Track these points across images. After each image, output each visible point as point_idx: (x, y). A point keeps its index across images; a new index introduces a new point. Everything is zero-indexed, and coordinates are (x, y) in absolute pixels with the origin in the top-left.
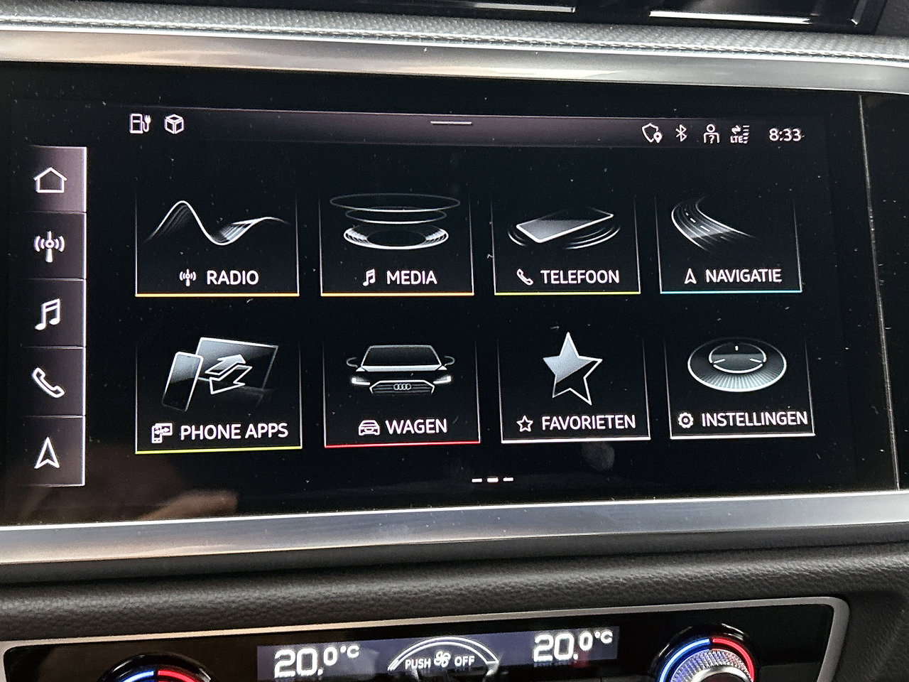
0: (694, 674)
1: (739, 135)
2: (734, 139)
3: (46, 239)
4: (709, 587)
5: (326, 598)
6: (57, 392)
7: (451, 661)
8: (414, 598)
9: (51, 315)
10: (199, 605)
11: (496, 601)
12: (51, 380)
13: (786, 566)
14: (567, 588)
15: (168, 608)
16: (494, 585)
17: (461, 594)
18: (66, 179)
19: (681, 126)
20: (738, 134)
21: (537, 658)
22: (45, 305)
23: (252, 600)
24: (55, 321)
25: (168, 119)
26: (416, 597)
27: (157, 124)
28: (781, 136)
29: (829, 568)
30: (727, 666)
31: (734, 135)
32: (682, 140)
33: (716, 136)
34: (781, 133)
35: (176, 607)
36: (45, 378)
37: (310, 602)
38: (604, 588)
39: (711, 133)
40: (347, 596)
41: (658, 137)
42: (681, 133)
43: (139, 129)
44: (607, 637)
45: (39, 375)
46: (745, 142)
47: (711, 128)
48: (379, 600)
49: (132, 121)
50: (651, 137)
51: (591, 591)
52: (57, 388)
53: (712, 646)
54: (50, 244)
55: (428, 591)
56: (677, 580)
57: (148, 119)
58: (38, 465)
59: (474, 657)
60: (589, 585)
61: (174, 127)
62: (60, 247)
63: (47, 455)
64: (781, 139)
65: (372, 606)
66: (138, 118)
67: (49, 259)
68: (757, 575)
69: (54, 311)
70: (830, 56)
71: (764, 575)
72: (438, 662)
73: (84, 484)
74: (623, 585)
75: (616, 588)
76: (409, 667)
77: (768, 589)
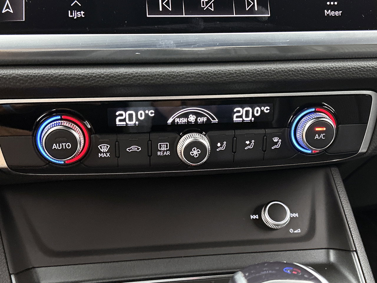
0: (306, 123)
4: (314, 73)
5: (136, 73)
7: (196, 119)
10: (78, 74)
11: (215, 78)
13: (350, 64)
14: (247, 72)
15: (64, 75)
16: (214, 70)
17: (198, 74)
21: (235, 120)
23: (102, 73)
26: (178, 74)
29: (370, 65)
35: (67, 75)
37: (129, 75)
38: (264, 72)
40: (146, 73)
48: (161, 75)
51: (259, 74)
53: (316, 112)
55: (183, 72)
56: (298, 69)
58: (3, 12)
59: (206, 118)
63: (8, 8)
65: (157, 78)
68: (336, 68)
71: (340, 68)
72: (190, 120)
73: (24, 20)
74: (274, 71)
75: (271, 73)
76: (177, 122)
77: (342, 75)
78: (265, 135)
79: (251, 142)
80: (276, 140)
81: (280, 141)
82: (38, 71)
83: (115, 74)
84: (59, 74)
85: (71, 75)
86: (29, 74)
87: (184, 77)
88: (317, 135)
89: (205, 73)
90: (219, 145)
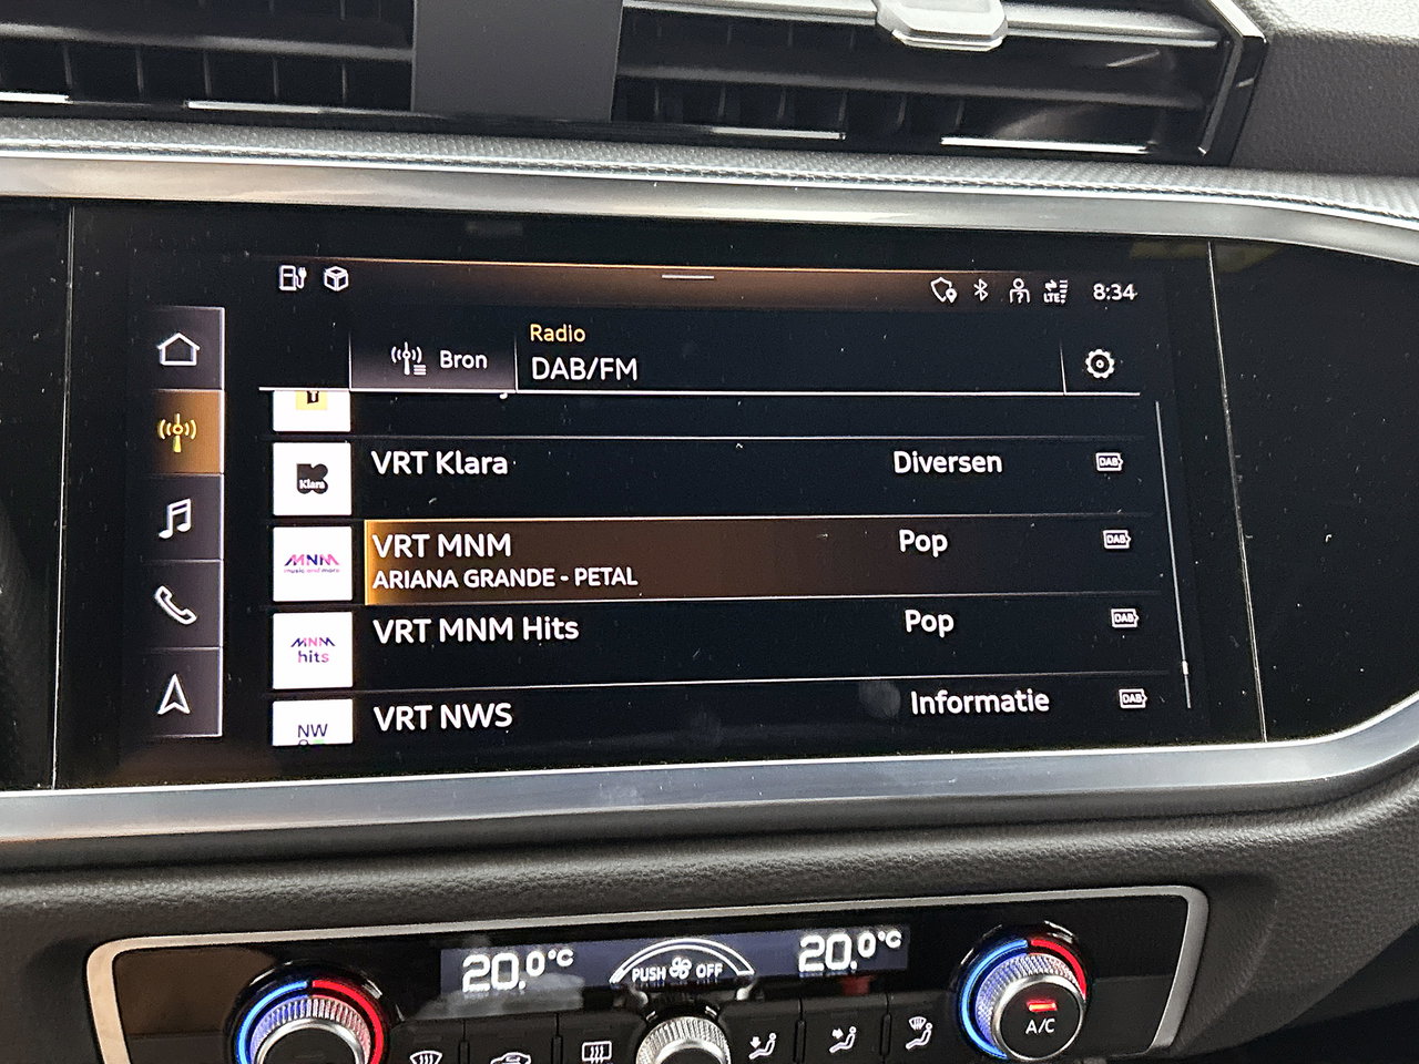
0: (1007, 984)
1: (1056, 292)
2: (1048, 298)
3: (173, 423)
4: (1024, 869)
5: (531, 880)
6: (187, 617)
7: (692, 971)
8: (645, 881)
9: (180, 519)
10: (369, 890)
11: (750, 886)
12: (178, 601)
13: (1122, 841)
14: (841, 867)
15: (328, 893)
16: (747, 864)
17: (705, 876)
18: (198, 348)
19: (981, 281)
20: (1054, 291)
21: (803, 967)
22: (171, 506)
23: (436, 882)
24: (184, 528)
25: (328, 273)
26: (648, 878)
27: (315, 277)
28: (1107, 294)
29: (1178, 842)
30: (1050, 974)
31: (1048, 292)
32: (982, 298)
33: (1025, 294)
34: (1108, 290)
35: (339, 892)
36: (171, 600)
37: (511, 885)
38: (889, 868)
39: (1019, 289)
40: (558, 878)
41: (951, 294)
42: (981, 290)
43: (291, 285)
44: (894, 939)
45: (163, 596)
46: (1063, 301)
47: (1019, 284)
48: (600, 883)
49: (282, 275)
50: (943, 295)
51: (871, 872)
52: (187, 611)
53: (1030, 950)
54: (178, 429)
55: (662, 871)
56: (982, 857)
57: (303, 273)
58: (163, 710)
59: (721, 965)
60: (871, 865)
61: (336, 283)
62: (190, 433)
63: (174, 698)
64: (1109, 298)
65: (589, 890)
66: (290, 271)
67: (177, 448)
68: (1086, 852)
69: (184, 514)
70: (1170, 192)
71: (1095, 852)
72: (675, 971)
73: (220, 734)
74: (913, 863)
75: (905, 869)
76: (638, 979)
77: (1100, 871)
78: (888, 1009)
79: (846, 1033)
80: (917, 1023)
81: (929, 1026)
82: (256, 882)
83: (471, 886)
84: (316, 890)
85: (350, 891)
86: (231, 894)
87: (664, 885)
88: (1032, 1022)
89: (724, 874)
90: (756, 1042)
